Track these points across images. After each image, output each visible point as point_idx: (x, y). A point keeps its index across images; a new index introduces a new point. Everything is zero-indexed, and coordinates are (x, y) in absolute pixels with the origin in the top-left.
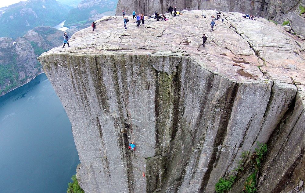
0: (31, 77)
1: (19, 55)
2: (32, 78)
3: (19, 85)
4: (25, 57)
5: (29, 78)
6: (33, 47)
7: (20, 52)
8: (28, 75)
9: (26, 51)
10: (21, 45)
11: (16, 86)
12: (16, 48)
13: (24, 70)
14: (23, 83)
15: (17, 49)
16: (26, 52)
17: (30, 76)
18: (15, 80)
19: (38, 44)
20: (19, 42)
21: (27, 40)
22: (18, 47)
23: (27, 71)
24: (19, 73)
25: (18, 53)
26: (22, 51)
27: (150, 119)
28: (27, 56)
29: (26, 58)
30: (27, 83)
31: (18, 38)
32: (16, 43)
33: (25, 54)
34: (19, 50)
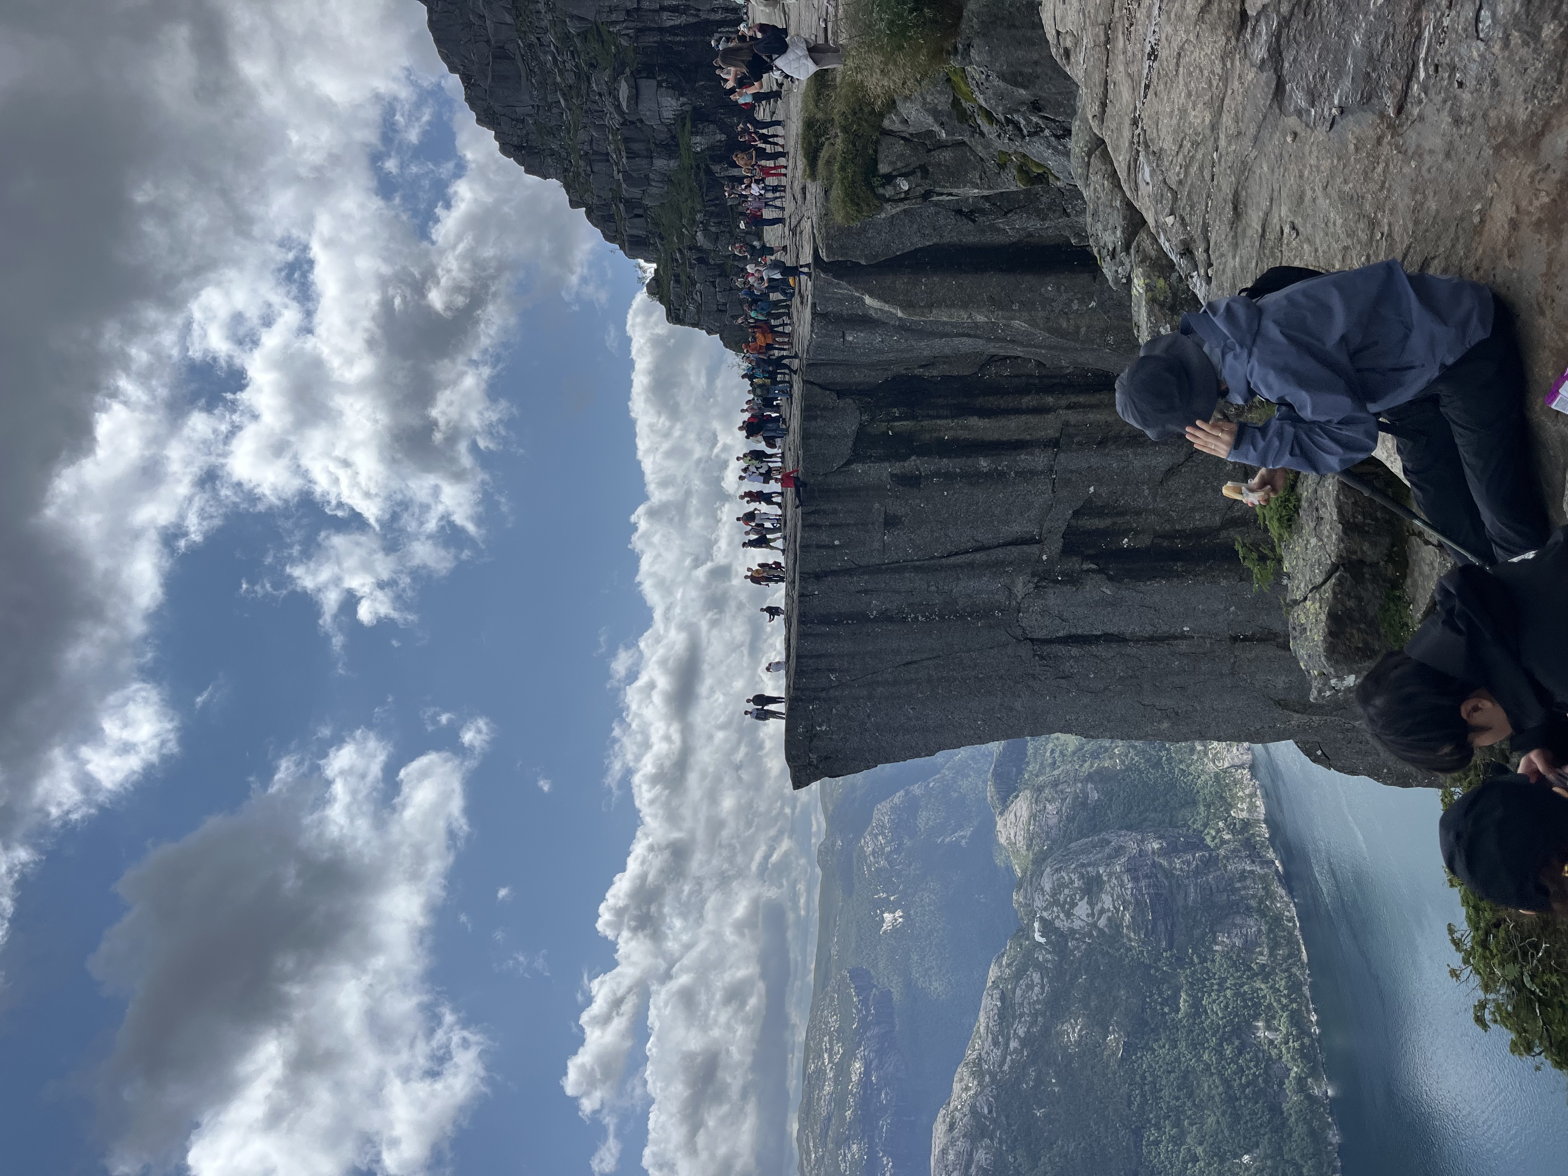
0: (1264, 882)
1: (1115, 924)
2: (1276, 884)
3: (1295, 970)
4: (1140, 890)
5: (1270, 895)
6: (1094, 830)
7: (1102, 911)
9: (1105, 878)
10: (1062, 899)
12: (1072, 931)
14: (1291, 941)
15: (1077, 924)
16: (1110, 875)
17: (1262, 893)
19: (1084, 804)
20: (1038, 903)
21: (1044, 860)
22: (1069, 915)
23: (1220, 899)
25: (1102, 923)
26: (1099, 899)
27: (1042, 472)
28: (1135, 880)
29: (1143, 884)
30: (1300, 922)
31: (1016, 906)
32: (1042, 919)
33: (1122, 885)
34: (1088, 916)
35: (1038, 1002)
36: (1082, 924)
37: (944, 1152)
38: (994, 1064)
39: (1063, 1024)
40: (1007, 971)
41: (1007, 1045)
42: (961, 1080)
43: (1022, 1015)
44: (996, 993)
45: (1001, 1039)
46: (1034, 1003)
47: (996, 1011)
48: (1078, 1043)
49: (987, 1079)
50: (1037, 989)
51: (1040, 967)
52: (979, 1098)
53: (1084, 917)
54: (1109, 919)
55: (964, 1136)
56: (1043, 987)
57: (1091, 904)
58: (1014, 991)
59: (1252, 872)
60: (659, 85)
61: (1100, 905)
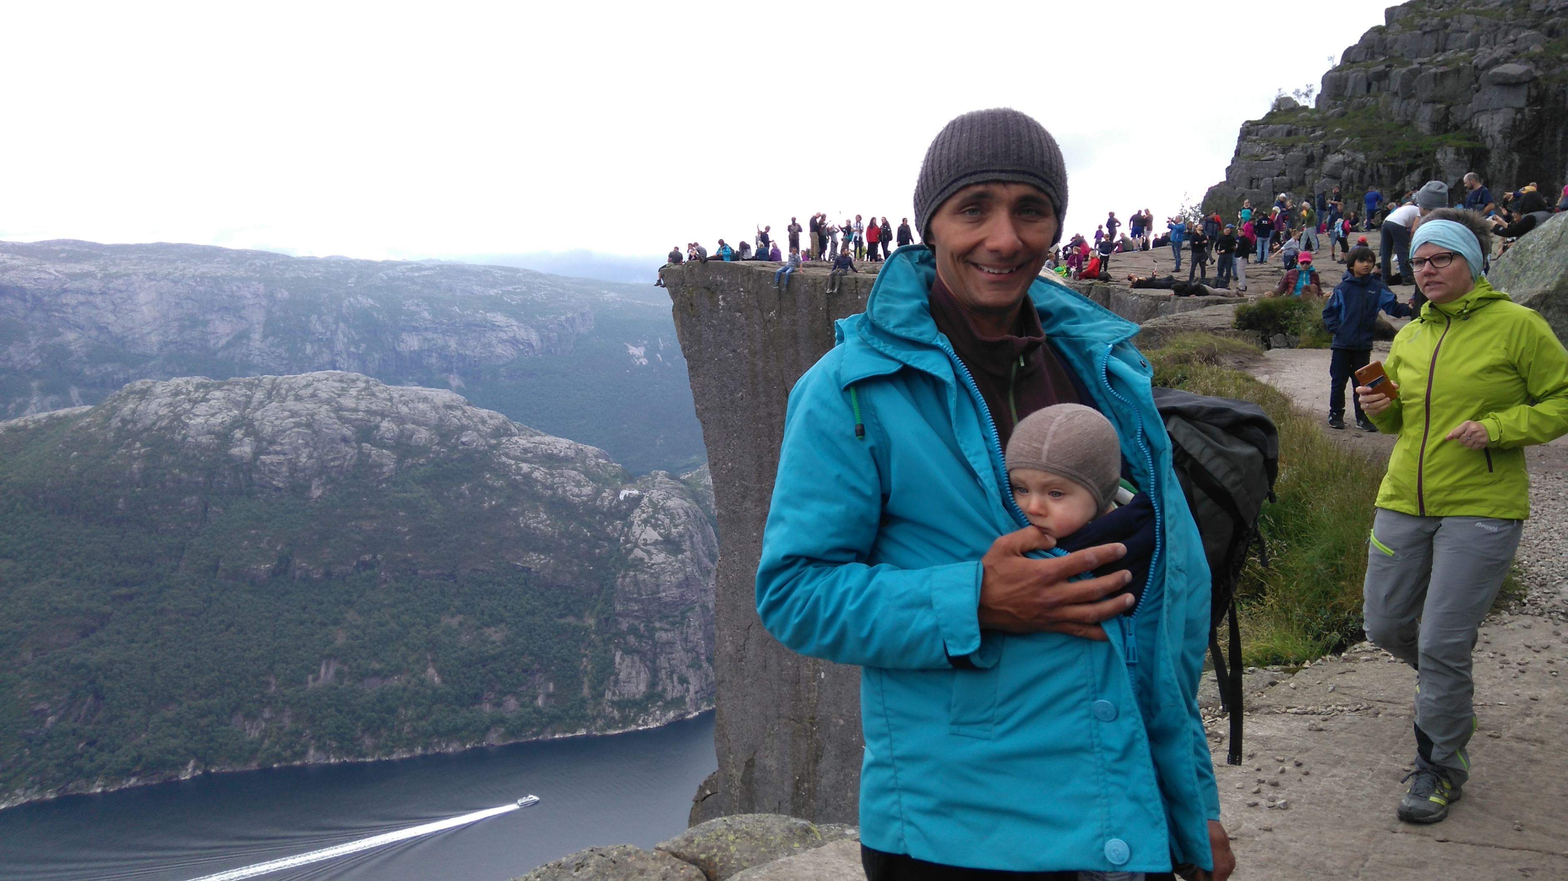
0: (678, 702)
1: (638, 565)
2: (678, 712)
3: (600, 723)
4: (670, 590)
5: (666, 707)
7: (649, 553)
8: (664, 690)
9: (680, 557)
10: (660, 516)
11: (581, 720)
12: (631, 524)
13: (650, 655)
14: (626, 721)
15: (637, 530)
16: (683, 562)
17: (669, 698)
18: (586, 691)
20: (656, 494)
21: (697, 501)
22: (645, 522)
23: (662, 661)
24: (618, 659)
25: (638, 553)
26: (660, 551)
28: (679, 586)
29: (675, 592)
30: (643, 730)
31: (653, 473)
32: (640, 498)
33: (673, 573)
34: (644, 539)
35: (565, 491)
36: (637, 535)
37: (425, 400)
38: (507, 448)
39: (545, 513)
40: (593, 463)
41: (525, 461)
42: (491, 418)
43: (552, 475)
44: (571, 453)
45: (529, 455)
46: (564, 487)
47: (555, 451)
48: (527, 526)
49: (493, 442)
50: (576, 490)
51: (598, 493)
52: (475, 434)
53: (643, 536)
54: (642, 559)
55: (440, 419)
56: (578, 496)
57: (656, 543)
58: (574, 469)
59: (688, 690)
60: (1519, 110)
61: (655, 551)
